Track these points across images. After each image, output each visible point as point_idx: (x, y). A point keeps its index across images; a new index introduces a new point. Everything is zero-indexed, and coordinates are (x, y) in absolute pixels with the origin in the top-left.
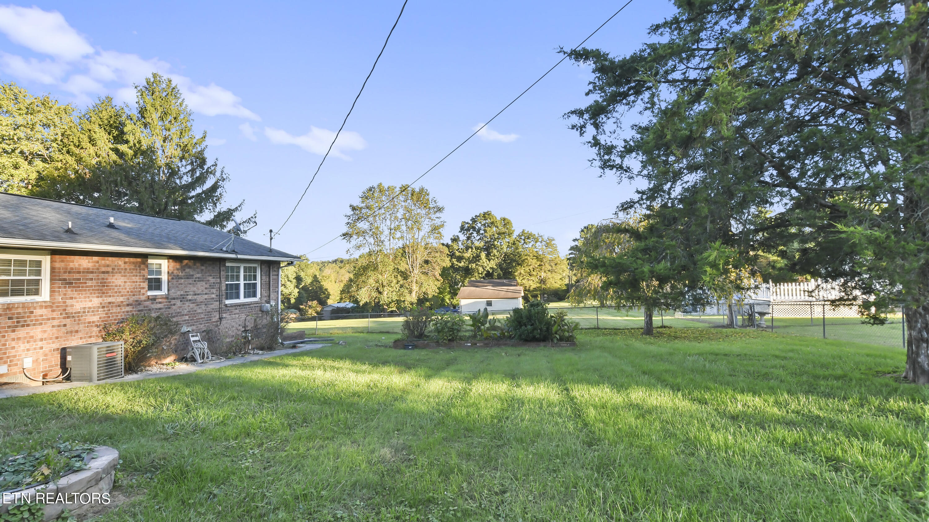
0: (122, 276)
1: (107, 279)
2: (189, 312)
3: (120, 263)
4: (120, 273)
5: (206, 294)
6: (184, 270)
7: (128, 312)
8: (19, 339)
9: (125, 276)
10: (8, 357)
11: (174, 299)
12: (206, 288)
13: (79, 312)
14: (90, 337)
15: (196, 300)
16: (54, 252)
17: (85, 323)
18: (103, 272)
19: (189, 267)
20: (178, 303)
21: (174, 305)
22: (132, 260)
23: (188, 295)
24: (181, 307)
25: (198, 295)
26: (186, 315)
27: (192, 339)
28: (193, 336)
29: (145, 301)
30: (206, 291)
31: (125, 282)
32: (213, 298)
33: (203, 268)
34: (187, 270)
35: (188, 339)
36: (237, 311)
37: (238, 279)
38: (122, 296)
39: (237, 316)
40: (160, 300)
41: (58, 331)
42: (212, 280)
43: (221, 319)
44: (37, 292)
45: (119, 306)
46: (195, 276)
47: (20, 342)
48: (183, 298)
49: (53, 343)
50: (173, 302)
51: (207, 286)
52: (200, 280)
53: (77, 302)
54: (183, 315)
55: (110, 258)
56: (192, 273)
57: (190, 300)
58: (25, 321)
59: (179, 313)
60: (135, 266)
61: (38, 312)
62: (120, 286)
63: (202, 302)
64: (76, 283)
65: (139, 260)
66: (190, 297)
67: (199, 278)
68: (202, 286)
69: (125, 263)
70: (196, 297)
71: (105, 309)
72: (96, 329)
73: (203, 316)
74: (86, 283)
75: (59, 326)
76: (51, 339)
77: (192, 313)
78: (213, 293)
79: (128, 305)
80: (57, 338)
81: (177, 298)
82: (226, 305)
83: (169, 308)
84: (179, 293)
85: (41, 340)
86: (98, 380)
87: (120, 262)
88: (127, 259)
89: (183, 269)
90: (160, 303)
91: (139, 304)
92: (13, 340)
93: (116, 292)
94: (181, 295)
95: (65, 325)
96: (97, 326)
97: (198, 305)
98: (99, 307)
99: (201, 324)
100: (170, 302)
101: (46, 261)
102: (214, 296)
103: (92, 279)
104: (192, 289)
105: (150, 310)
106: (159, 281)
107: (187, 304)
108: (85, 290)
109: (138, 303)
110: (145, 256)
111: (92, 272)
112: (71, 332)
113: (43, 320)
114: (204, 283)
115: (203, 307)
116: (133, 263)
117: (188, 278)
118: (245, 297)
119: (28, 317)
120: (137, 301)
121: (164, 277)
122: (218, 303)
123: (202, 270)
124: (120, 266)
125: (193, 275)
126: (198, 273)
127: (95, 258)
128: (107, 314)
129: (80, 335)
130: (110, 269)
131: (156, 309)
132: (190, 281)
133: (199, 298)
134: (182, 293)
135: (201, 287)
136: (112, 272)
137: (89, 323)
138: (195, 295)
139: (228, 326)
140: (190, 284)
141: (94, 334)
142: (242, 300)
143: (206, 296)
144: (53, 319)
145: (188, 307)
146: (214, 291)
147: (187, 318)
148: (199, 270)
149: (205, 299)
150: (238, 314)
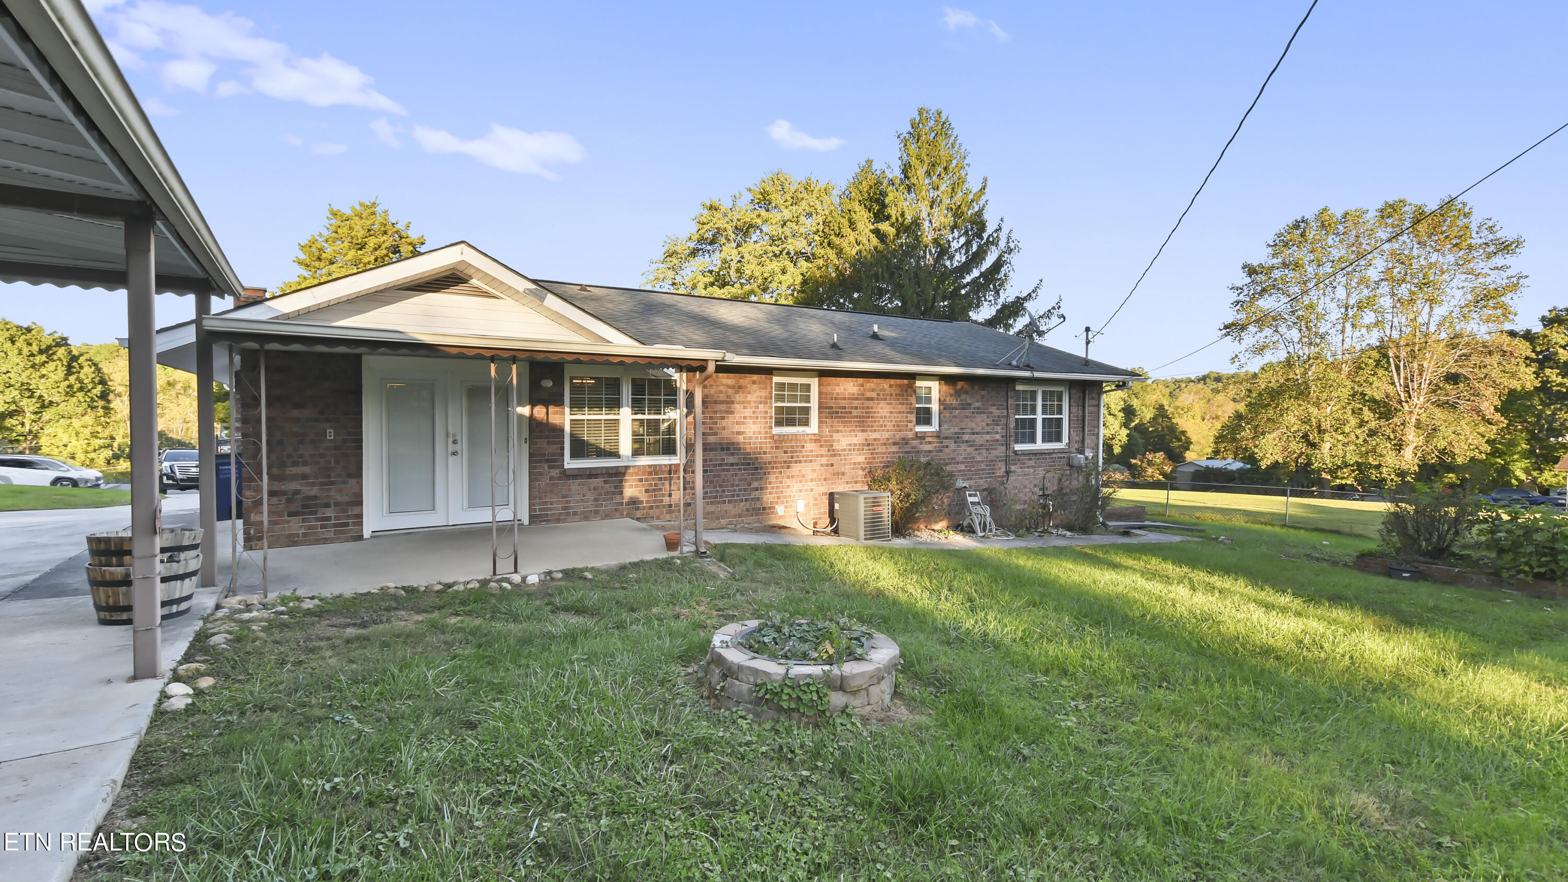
0: (888, 404)
1: (872, 408)
2: (966, 458)
3: (885, 386)
4: (885, 399)
5: (988, 433)
6: (959, 396)
7: (894, 453)
8: (793, 476)
9: (891, 404)
10: (785, 497)
11: (947, 438)
12: (988, 425)
13: (845, 450)
14: (856, 482)
15: (974, 441)
16: (823, 374)
17: (850, 464)
18: (868, 399)
19: (966, 392)
20: (952, 445)
21: (947, 447)
22: (899, 381)
23: (963, 433)
24: (955, 451)
25: (977, 434)
26: (962, 463)
27: (970, 499)
28: (970, 495)
29: (913, 439)
30: (988, 429)
31: (891, 413)
32: (997, 440)
33: (984, 393)
34: (963, 397)
35: (965, 499)
36: (1032, 463)
37: (1034, 411)
38: (888, 431)
39: (1032, 470)
40: (930, 439)
41: (827, 471)
42: (996, 412)
43: (1008, 473)
44: (806, 423)
45: (885, 444)
46: (973, 406)
47: (794, 480)
48: (957, 438)
49: (822, 485)
50: (946, 442)
51: (990, 421)
52: (980, 411)
53: (843, 436)
54: (958, 463)
55: (875, 380)
56: (969, 401)
57: (967, 442)
58: (798, 456)
59: (953, 459)
60: (902, 391)
61: (809, 446)
62: (885, 417)
63: (982, 445)
64: (842, 413)
65: (906, 382)
66: (966, 437)
67: (978, 408)
68: (983, 421)
69: (891, 386)
70: (974, 437)
71: (871, 447)
72: (861, 472)
73: (983, 466)
74: (851, 413)
75: (827, 465)
76: (820, 480)
77: (970, 461)
78: (997, 433)
79: (894, 444)
80: (825, 479)
81: (951, 438)
82: (1015, 452)
83: (941, 451)
84: (953, 430)
85: (812, 480)
86: (866, 539)
87: (885, 384)
88: (893, 381)
89: (958, 394)
90: (930, 443)
91: (907, 444)
92: (788, 477)
93: (881, 426)
94: (956, 433)
95: (832, 465)
96: (863, 469)
97: (976, 450)
98: (864, 445)
99: (981, 478)
100: (941, 442)
101: (814, 382)
102: (998, 437)
103: (856, 408)
104: (969, 425)
105: (918, 452)
106: (928, 411)
107: (963, 446)
108: (850, 422)
109: (905, 441)
110: (912, 376)
111: (857, 399)
112: (838, 474)
113: (813, 456)
114: (985, 417)
115: (984, 452)
116: (900, 386)
117: (964, 409)
118: (1044, 441)
119: (800, 452)
120: (904, 439)
121: (935, 407)
122: (1004, 448)
123: (983, 397)
124: (885, 390)
125: (970, 404)
126: (977, 401)
127: (860, 380)
128: (872, 454)
129: (846, 478)
130: (874, 395)
131: (926, 451)
132: (967, 412)
133: (979, 439)
134: (957, 430)
135: (980, 422)
136: (877, 399)
137: (855, 464)
138: (974, 433)
139: (1018, 485)
140: (967, 417)
141: (859, 479)
142: (1040, 445)
143: (988, 437)
144: (822, 456)
145: (965, 450)
146: (999, 429)
147: (962, 467)
148: (978, 397)
149: (987, 441)
150: (1033, 467)
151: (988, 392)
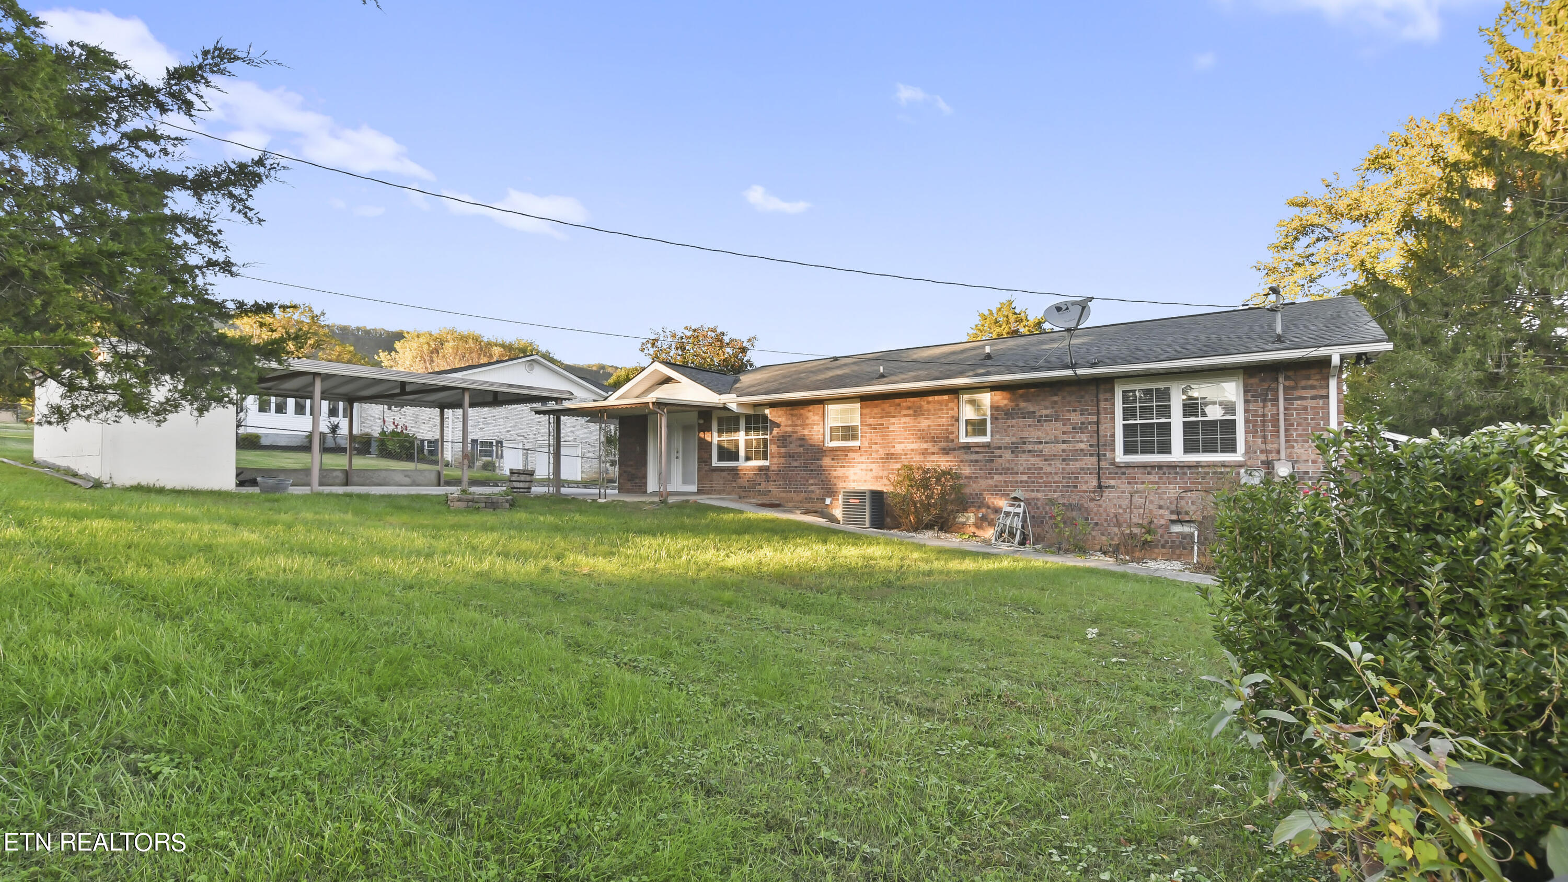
0: (925, 419)
1: (909, 423)
2: (1029, 469)
3: (923, 404)
4: (923, 415)
5: (1064, 442)
6: (1017, 405)
7: (933, 461)
8: (839, 477)
9: (929, 419)
10: (832, 492)
11: (1000, 448)
12: (1064, 433)
13: (882, 458)
15: (1041, 451)
17: (886, 469)
18: (905, 416)
19: (1027, 400)
20: (1007, 455)
21: (1001, 457)
22: (937, 398)
23: (1025, 443)
24: (1014, 461)
25: (1046, 443)
26: (1021, 474)
27: (1006, 510)
29: (954, 449)
30: (1065, 437)
31: (929, 426)
32: (1082, 450)
33: (1055, 398)
34: (1023, 405)
36: (1154, 478)
37: (1165, 411)
38: (926, 442)
39: (1151, 488)
40: (977, 449)
41: (865, 474)
42: (1076, 418)
43: (1100, 488)
45: (922, 454)
46: (1037, 414)
47: (839, 480)
48: (1015, 448)
50: (997, 452)
51: (1069, 428)
52: (1048, 419)
53: (880, 447)
54: (1017, 474)
55: (912, 400)
56: (1032, 409)
57: (1030, 452)
58: (842, 462)
59: (1008, 469)
60: (941, 406)
61: (851, 455)
62: (923, 430)
63: (1057, 456)
64: (879, 428)
65: (946, 397)
66: (1030, 447)
67: (1046, 416)
68: (1057, 429)
69: (929, 403)
70: (1041, 446)
71: (907, 456)
73: (1056, 478)
74: (888, 428)
75: (865, 469)
77: (1035, 473)
78: (1082, 442)
79: (932, 453)
80: (865, 481)
81: (1006, 448)
82: (1119, 465)
83: (992, 461)
84: (1008, 440)
88: (931, 399)
89: (1014, 403)
90: (977, 453)
91: (947, 453)
92: (835, 478)
94: (1013, 443)
95: (870, 469)
97: (1046, 460)
98: (901, 454)
99: (1055, 491)
100: (993, 452)
101: (858, 408)
102: (1082, 446)
103: (894, 424)
104: (1034, 434)
105: (962, 461)
107: (1024, 457)
108: (888, 435)
109: (945, 451)
110: (953, 392)
111: (894, 417)
113: (854, 462)
114: (1059, 424)
115: (1059, 464)
116: (939, 402)
117: (1025, 417)
118: (1187, 451)
120: (944, 449)
121: (988, 418)
122: (1095, 459)
123: (1055, 403)
124: (923, 407)
125: (1034, 412)
126: (1046, 408)
131: (971, 461)
132: (1029, 421)
133: (1047, 449)
134: (1014, 439)
135: (1053, 430)
138: (1041, 443)
139: (1123, 503)
140: (1029, 426)
142: (1175, 455)
143: (1064, 446)
145: (1024, 461)
146: (1084, 437)
147: (1025, 478)
148: (1047, 403)
149: (1063, 451)
150: (1157, 483)
151: (1064, 398)
